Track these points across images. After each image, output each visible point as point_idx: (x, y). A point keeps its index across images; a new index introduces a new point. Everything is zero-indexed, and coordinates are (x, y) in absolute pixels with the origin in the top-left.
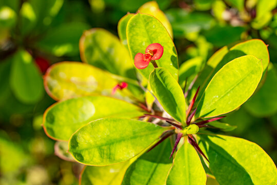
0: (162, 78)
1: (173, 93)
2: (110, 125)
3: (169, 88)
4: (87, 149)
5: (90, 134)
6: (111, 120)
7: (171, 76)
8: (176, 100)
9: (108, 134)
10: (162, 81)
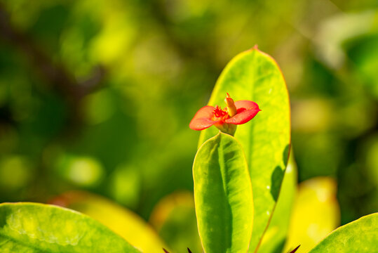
0: (227, 168)
1: (235, 215)
2: (86, 233)
3: (232, 199)
4: (13, 240)
5: (40, 224)
6: (94, 226)
7: (246, 172)
8: (234, 233)
9: (73, 244)
10: (223, 175)
